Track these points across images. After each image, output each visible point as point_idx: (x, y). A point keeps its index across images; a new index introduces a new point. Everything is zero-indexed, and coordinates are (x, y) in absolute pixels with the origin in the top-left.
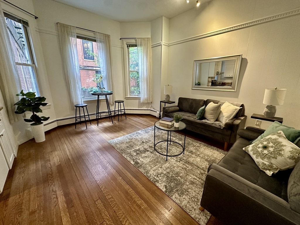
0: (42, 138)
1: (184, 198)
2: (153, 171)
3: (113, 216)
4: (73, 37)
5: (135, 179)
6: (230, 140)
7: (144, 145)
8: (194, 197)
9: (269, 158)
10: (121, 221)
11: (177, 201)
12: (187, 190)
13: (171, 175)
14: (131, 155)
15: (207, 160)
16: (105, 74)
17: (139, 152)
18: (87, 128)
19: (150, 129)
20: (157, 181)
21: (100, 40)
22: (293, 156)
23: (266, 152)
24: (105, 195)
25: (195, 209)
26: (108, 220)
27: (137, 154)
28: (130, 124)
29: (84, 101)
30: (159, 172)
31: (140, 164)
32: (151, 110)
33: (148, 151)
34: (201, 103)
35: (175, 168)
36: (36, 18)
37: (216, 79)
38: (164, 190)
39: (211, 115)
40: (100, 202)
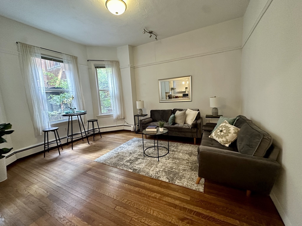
0: (3, 176)
1: (184, 181)
2: (152, 171)
3: (137, 212)
4: (37, 58)
5: (140, 182)
6: (197, 135)
7: (132, 155)
8: (189, 178)
9: (225, 137)
10: (146, 212)
11: (180, 184)
12: (183, 176)
13: (167, 170)
14: (126, 165)
15: (186, 154)
16: (74, 94)
17: (131, 162)
18: (60, 154)
19: (131, 142)
20: (159, 177)
21: (68, 61)
22: (235, 132)
23: (222, 133)
24: (121, 201)
25: (193, 185)
26: (134, 216)
27: (131, 163)
28: (109, 141)
29: (51, 125)
30: (157, 170)
31: (139, 170)
32: (125, 126)
33: (139, 159)
34: (170, 112)
35: (168, 164)
37: (170, 94)
38: (167, 181)
39: (180, 119)
40: (120, 208)
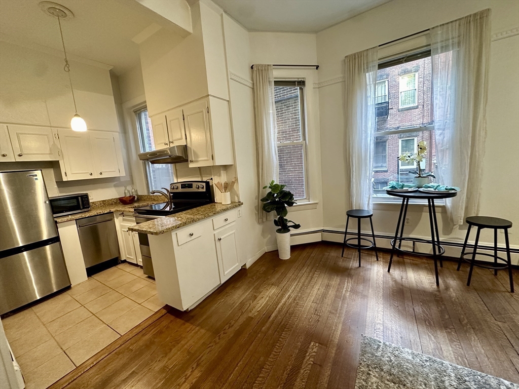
0: (286, 255)
36: (317, 67)
